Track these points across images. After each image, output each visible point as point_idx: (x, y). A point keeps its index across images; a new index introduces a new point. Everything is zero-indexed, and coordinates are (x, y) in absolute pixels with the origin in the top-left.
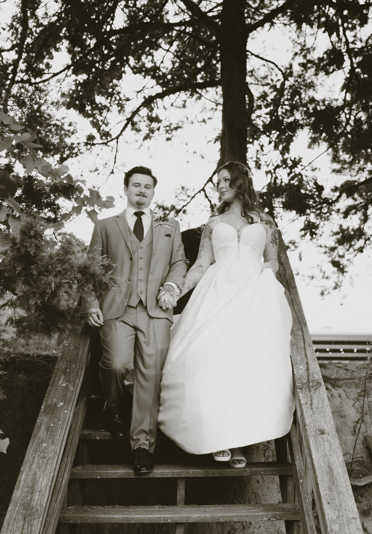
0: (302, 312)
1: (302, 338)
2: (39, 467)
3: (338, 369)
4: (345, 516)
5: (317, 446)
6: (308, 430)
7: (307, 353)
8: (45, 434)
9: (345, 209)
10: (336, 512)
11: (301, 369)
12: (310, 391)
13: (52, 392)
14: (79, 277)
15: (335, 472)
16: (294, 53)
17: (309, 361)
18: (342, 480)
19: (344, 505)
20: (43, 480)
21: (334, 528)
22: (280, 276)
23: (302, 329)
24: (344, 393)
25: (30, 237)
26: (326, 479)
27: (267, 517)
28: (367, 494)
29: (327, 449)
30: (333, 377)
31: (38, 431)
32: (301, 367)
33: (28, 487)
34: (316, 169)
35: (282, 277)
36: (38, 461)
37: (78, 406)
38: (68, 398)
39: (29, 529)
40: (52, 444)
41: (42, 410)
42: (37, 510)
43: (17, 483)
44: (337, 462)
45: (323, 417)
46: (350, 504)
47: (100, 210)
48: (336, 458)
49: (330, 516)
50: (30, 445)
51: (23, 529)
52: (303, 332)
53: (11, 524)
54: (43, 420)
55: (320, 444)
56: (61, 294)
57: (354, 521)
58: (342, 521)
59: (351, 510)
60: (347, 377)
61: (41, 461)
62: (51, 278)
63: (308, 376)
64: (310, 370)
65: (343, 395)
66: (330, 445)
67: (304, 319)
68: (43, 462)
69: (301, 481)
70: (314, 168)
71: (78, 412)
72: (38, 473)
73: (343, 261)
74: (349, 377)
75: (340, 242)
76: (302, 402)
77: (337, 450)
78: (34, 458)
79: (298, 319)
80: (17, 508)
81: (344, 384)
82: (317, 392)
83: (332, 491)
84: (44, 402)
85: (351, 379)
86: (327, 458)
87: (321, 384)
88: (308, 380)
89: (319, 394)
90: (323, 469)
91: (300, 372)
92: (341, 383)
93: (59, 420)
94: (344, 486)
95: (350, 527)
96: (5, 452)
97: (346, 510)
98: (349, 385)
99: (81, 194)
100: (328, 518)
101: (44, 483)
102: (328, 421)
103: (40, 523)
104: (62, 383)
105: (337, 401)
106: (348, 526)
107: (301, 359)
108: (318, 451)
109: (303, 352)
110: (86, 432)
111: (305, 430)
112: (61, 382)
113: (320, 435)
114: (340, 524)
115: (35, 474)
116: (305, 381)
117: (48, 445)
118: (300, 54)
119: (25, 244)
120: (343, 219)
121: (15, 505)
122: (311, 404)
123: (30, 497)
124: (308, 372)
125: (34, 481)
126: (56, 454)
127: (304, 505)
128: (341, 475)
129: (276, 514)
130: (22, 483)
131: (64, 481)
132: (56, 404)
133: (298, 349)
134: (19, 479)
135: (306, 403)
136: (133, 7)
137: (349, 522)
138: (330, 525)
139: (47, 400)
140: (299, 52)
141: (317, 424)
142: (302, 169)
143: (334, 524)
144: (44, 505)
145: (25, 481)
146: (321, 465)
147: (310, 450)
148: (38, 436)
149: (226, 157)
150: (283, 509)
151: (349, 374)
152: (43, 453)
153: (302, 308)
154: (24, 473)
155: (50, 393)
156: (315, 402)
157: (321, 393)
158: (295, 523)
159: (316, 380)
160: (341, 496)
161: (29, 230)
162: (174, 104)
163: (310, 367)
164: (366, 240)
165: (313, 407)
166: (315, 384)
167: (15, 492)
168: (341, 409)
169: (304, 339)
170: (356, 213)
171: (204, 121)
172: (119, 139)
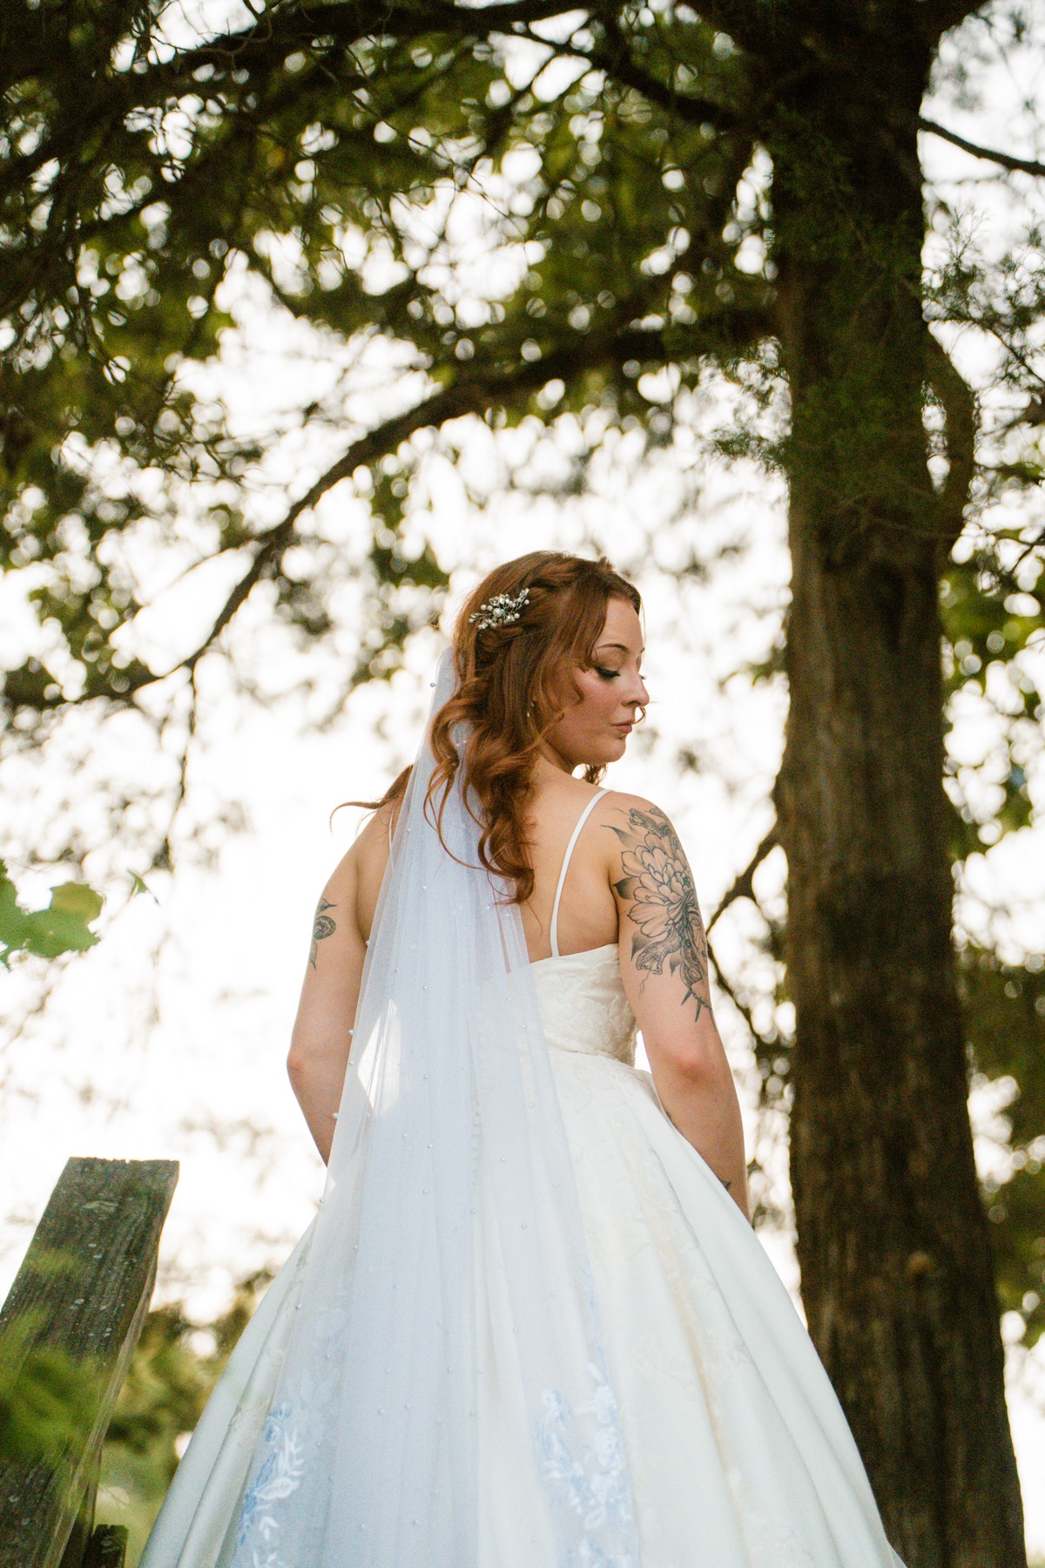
171: (695, 568)
172: (201, 665)
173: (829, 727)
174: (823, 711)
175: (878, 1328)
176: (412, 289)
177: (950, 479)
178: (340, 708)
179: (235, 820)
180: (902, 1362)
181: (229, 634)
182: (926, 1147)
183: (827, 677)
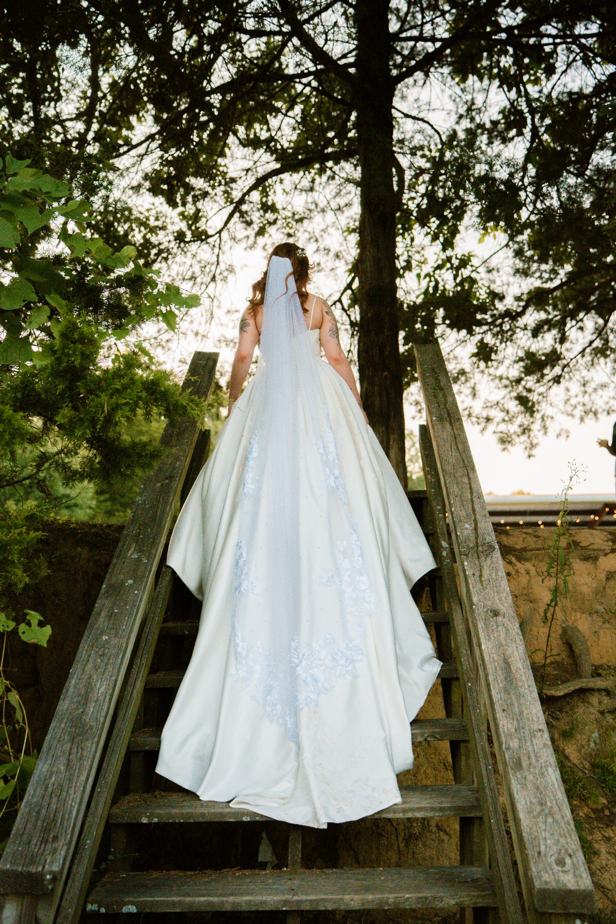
0: (469, 452)
1: (468, 486)
2: (96, 668)
3: (524, 536)
4: (527, 728)
5: (488, 632)
6: (476, 611)
7: (476, 506)
8: (106, 623)
9: (533, 325)
10: (515, 722)
11: (467, 529)
12: (479, 558)
13: (117, 566)
14: (143, 396)
15: (513, 668)
16: (458, 116)
17: (478, 517)
18: (524, 678)
19: (525, 712)
20: (101, 686)
21: (511, 744)
22: (439, 406)
23: (468, 475)
24: (534, 568)
25: (74, 342)
26: (501, 677)
27: (422, 736)
28: (568, 708)
29: (502, 636)
30: (518, 547)
31: (97, 620)
32: (467, 526)
33: (79, 695)
34: (493, 269)
35: (442, 406)
36: (95, 660)
37: (158, 588)
38: (139, 573)
39: (79, 754)
40: (115, 636)
41: (103, 591)
42: (91, 727)
43: (64, 690)
44: (516, 653)
45: (497, 592)
46: (534, 711)
47: (178, 309)
48: (515, 648)
49: (506, 728)
50: (85, 638)
51: (70, 754)
52: (469, 479)
53: (53, 747)
54: (104, 605)
55: (493, 630)
56: (117, 419)
57: (539, 734)
58: (522, 734)
59: (536, 720)
60: (537, 546)
61: (99, 661)
62: (104, 398)
63: (477, 538)
64: (479, 530)
65: (533, 572)
66: (507, 630)
67: (472, 461)
68: (102, 661)
69: (469, 684)
70: (490, 268)
71: (157, 597)
72: (95, 677)
73: (534, 397)
74: (541, 546)
75: (528, 371)
76: (467, 573)
77: (516, 636)
78: (90, 656)
79: (463, 461)
80: (63, 725)
81: (533, 557)
82: (488, 560)
83: (509, 694)
84: (106, 580)
85: (544, 549)
86: (502, 648)
87: (494, 549)
88: (477, 543)
89: (492, 562)
90: (496, 663)
91: (466, 532)
92: (528, 555)
93: (126, 604)
94: (526, 687)
95: (534, 743)
96: (45, 645)
97: (528, 719)
98: (541, 558)
99: (153, 289)
100: (504, 731)
101: (102, 690)
102: (503, 599)
103: (94, 745)
104: (133, 553)
105: (524, 580)
106: (532, 742)
107: (467, 515)
108: (489, 639)
109: (470, 506)
110: (170, 624)
111: (472, 611)
112: (130, 552)
113: (492, 617)
114: (520, 739)
115: (90, 677)
116: (471, 545)
117: (110, 637)
118: (466, 116)
119: (66, 351)
120: (532, 339)
121: (61, 721)
122: (481, 576)
123: (81, 710)
124: (476, 533)
125: (89, 687)
126: (120, 649)
127: (473, 718)
128: (522, 671)
129: (435, 732)
130: (71, 690)
131: (135, 691)
132: (123, 583)
133: (462, 501)
134: (67, 684)
135: (474, 574)
136: (242, 60)
137: (532, 735)
138: (506, 741)
139: (110, 579)
140: (465, 114)
141: (489, 603)
142: (472, 271)
143: (512, 739)
144: (102, 720)
145: (75, 688)
146: (494, 658)
147: (478, 639)
148: (96, 627)
149: (368, 252)
150: (445, 725)
151: (540, 542)
152: (102, 649)
153: (469, 447)
154: (75, 677)
155: (114, 567)
156: (486, 572)
157: (495, 560)
158: (462, 745)
159: (488, 543)
160: (522, 700)
161: (71, 331)
162: (298, 187)
163: (479, 525)
164: (565, 366)
165: (483, 579)
166: (486, 548)
167: (60, 703)
168: (530, 591)
169: (471, 488)
170: (549, 330)
171: (339, 209)
172: (223, 234)
173: (370, 251)
174: (368, 247)
175: (376, 388)
176: (272, 139)
177: (398, 191)
178: (255, 242)
179: (231, 270)
180: (381, 395)
181: (229, 225)
182: (388, 348)
183: (369, 238)
